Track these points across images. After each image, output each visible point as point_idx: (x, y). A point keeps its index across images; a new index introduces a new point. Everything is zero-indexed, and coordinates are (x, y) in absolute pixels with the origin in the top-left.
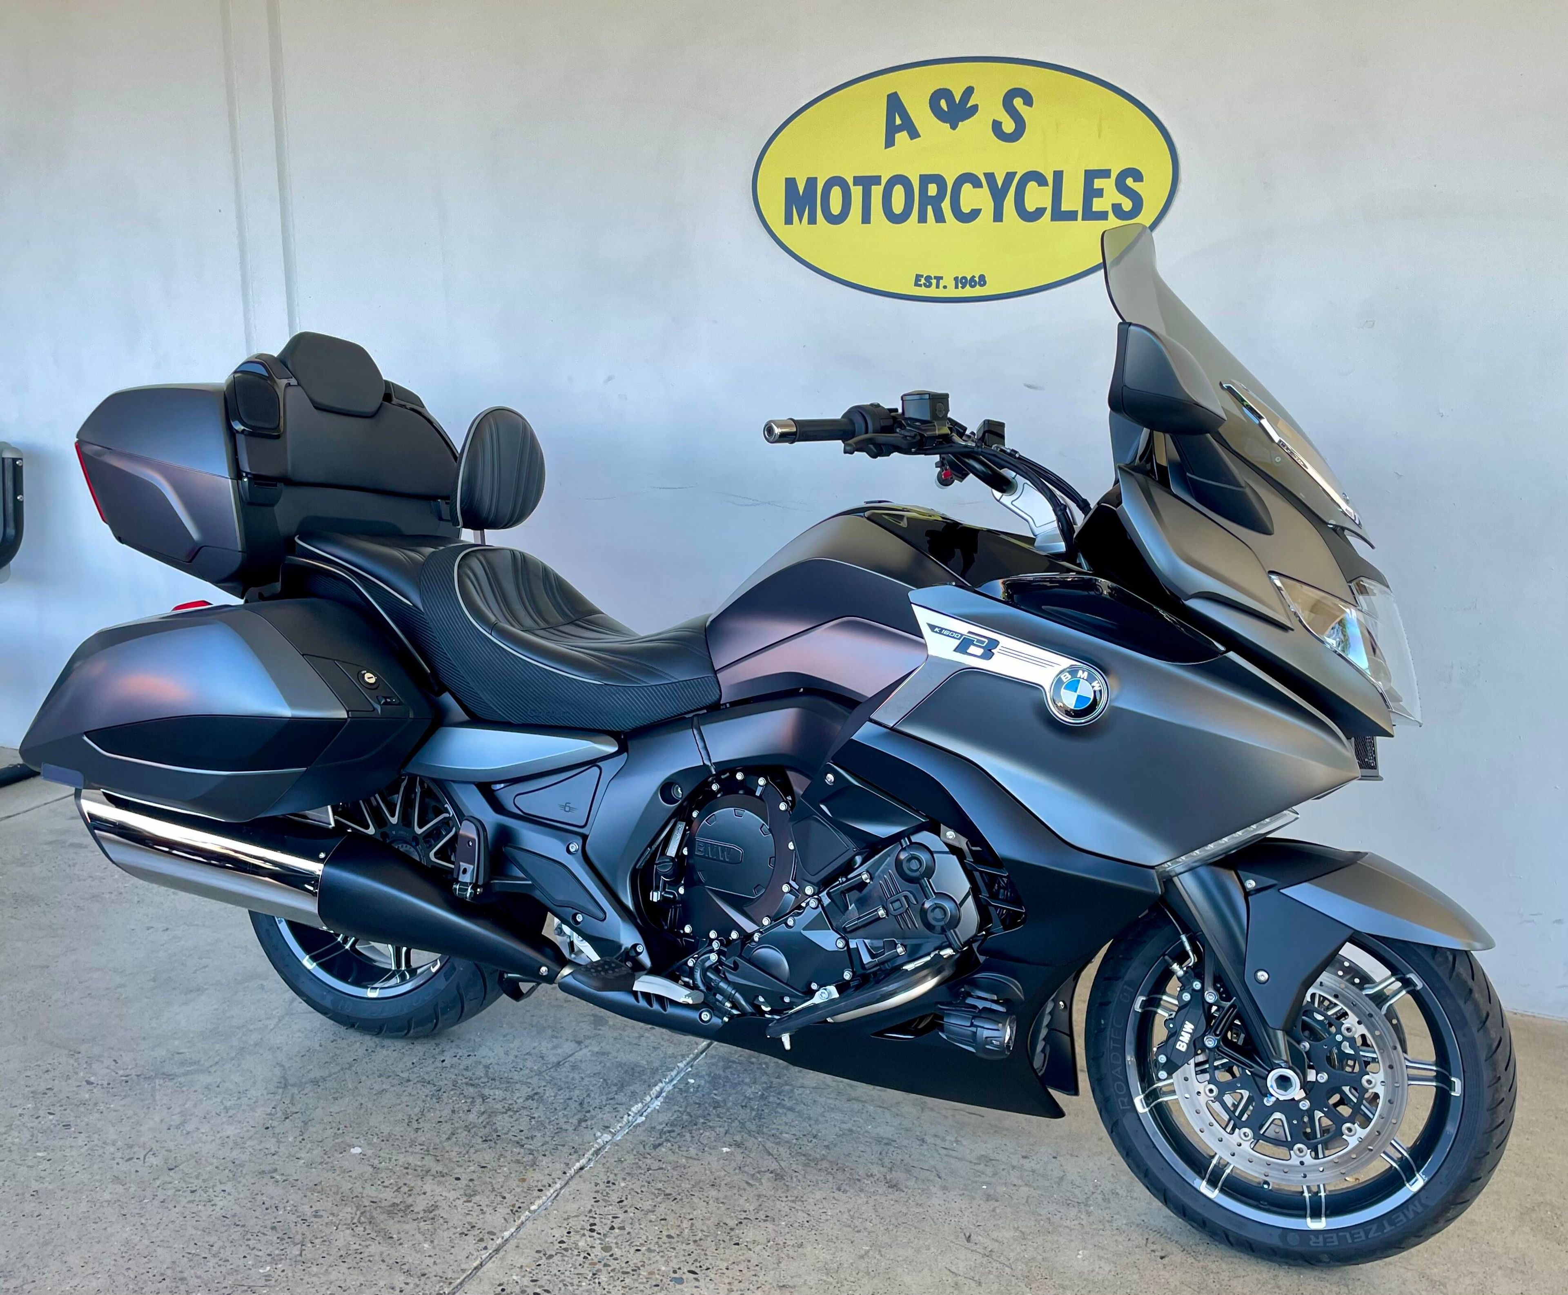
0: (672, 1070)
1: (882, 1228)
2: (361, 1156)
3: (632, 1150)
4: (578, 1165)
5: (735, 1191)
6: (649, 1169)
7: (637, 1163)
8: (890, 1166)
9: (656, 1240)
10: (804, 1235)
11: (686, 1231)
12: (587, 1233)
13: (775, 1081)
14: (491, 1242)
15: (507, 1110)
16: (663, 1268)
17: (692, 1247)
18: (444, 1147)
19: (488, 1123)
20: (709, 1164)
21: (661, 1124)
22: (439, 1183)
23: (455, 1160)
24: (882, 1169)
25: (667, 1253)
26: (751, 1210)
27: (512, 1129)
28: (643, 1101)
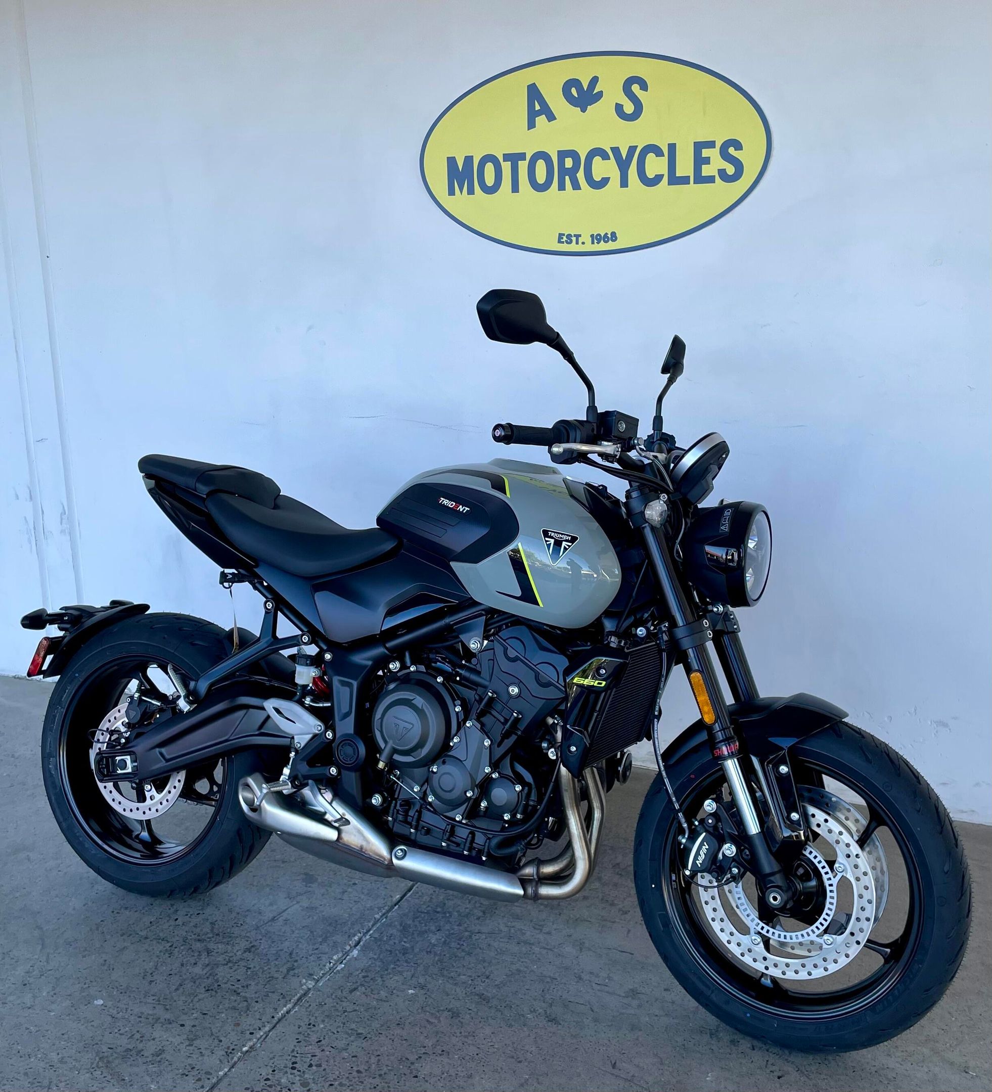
1: (540, 1059)
2: (103, 1008)
3: (332, 995)
4: (285, 1009)
5: (417, 1029)
6: (345, 1012)
7: (335, 1006)
8: (550, 1002)
9: (347, 1075)
10: (473, 1067)
11: (374, 1066)
13: (456, 927)
14: (207, 1081)
15: (227, 962)
17: (377, 1081)
18: (172, 998)
19: (210, 975)
20: (396, 1004)
21: (358, 970)
22: (167, 1030)
23: (181, 1008)
24: (543, 1004)
25: (355, 1086)
26: (430, 1045)
27: (231, 979)
28: (344, 950)
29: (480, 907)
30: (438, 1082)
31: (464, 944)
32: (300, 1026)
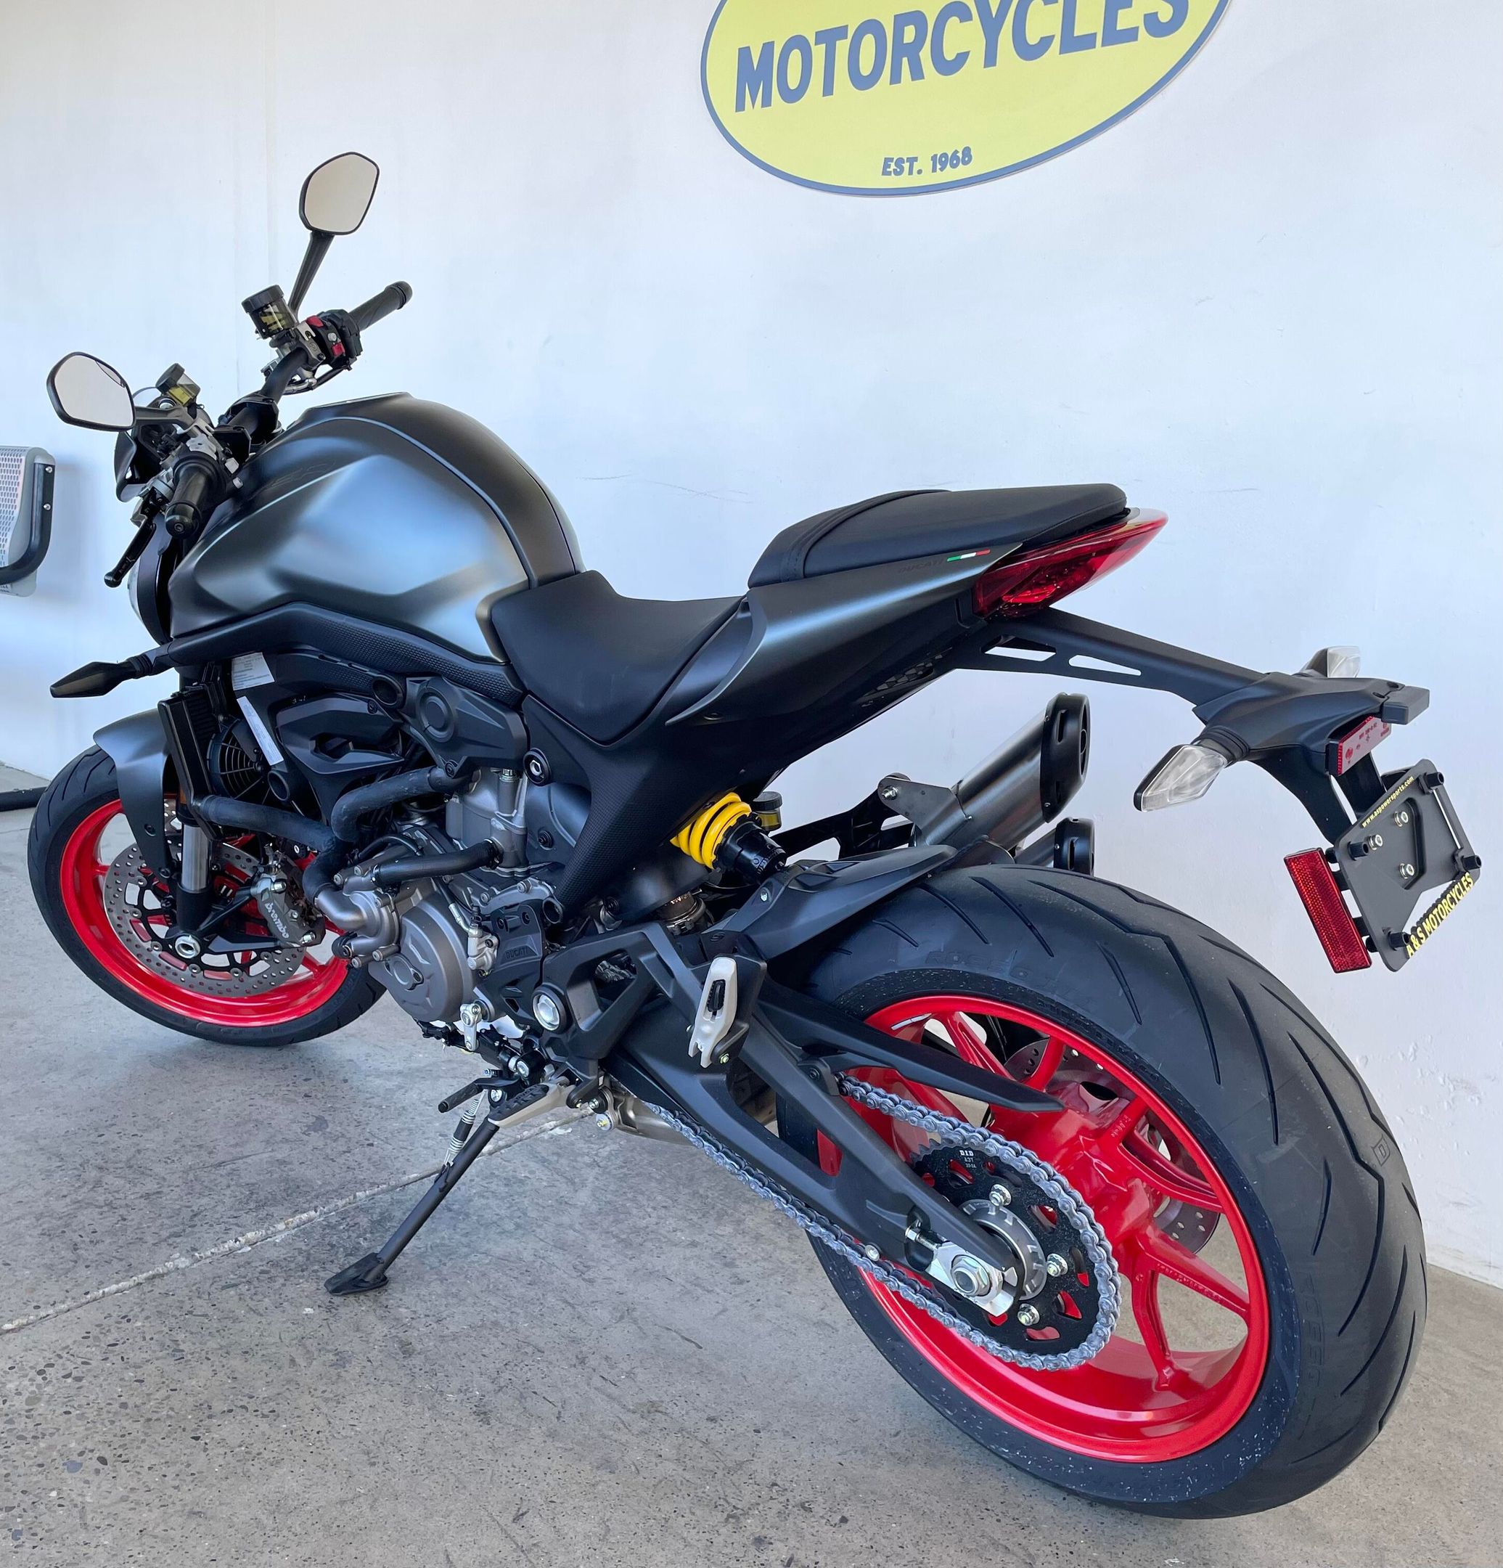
0: (342, 1199)
3: (194, 1284)
4: (114, 1287)
5: (266, 1368)
6: (190, 1312)
7: (183, 1302)
8: (502, 1384)
9: (103, 1405)
11: (153, 1403)
12: (32, 1373)
16: (73, 1445)
17: (138, 1425)
19: (69, 1214)
20: (270, 1323)
21: (261, 1260)
24: (489, 1385)
25: (98, 1425)
26: (261, 1397)
27: (87, 1228)
28: (271, 1228)
29: (519, 1217)
30: (221, 1457)
31: (449, 1264)
32: (110, 1316)
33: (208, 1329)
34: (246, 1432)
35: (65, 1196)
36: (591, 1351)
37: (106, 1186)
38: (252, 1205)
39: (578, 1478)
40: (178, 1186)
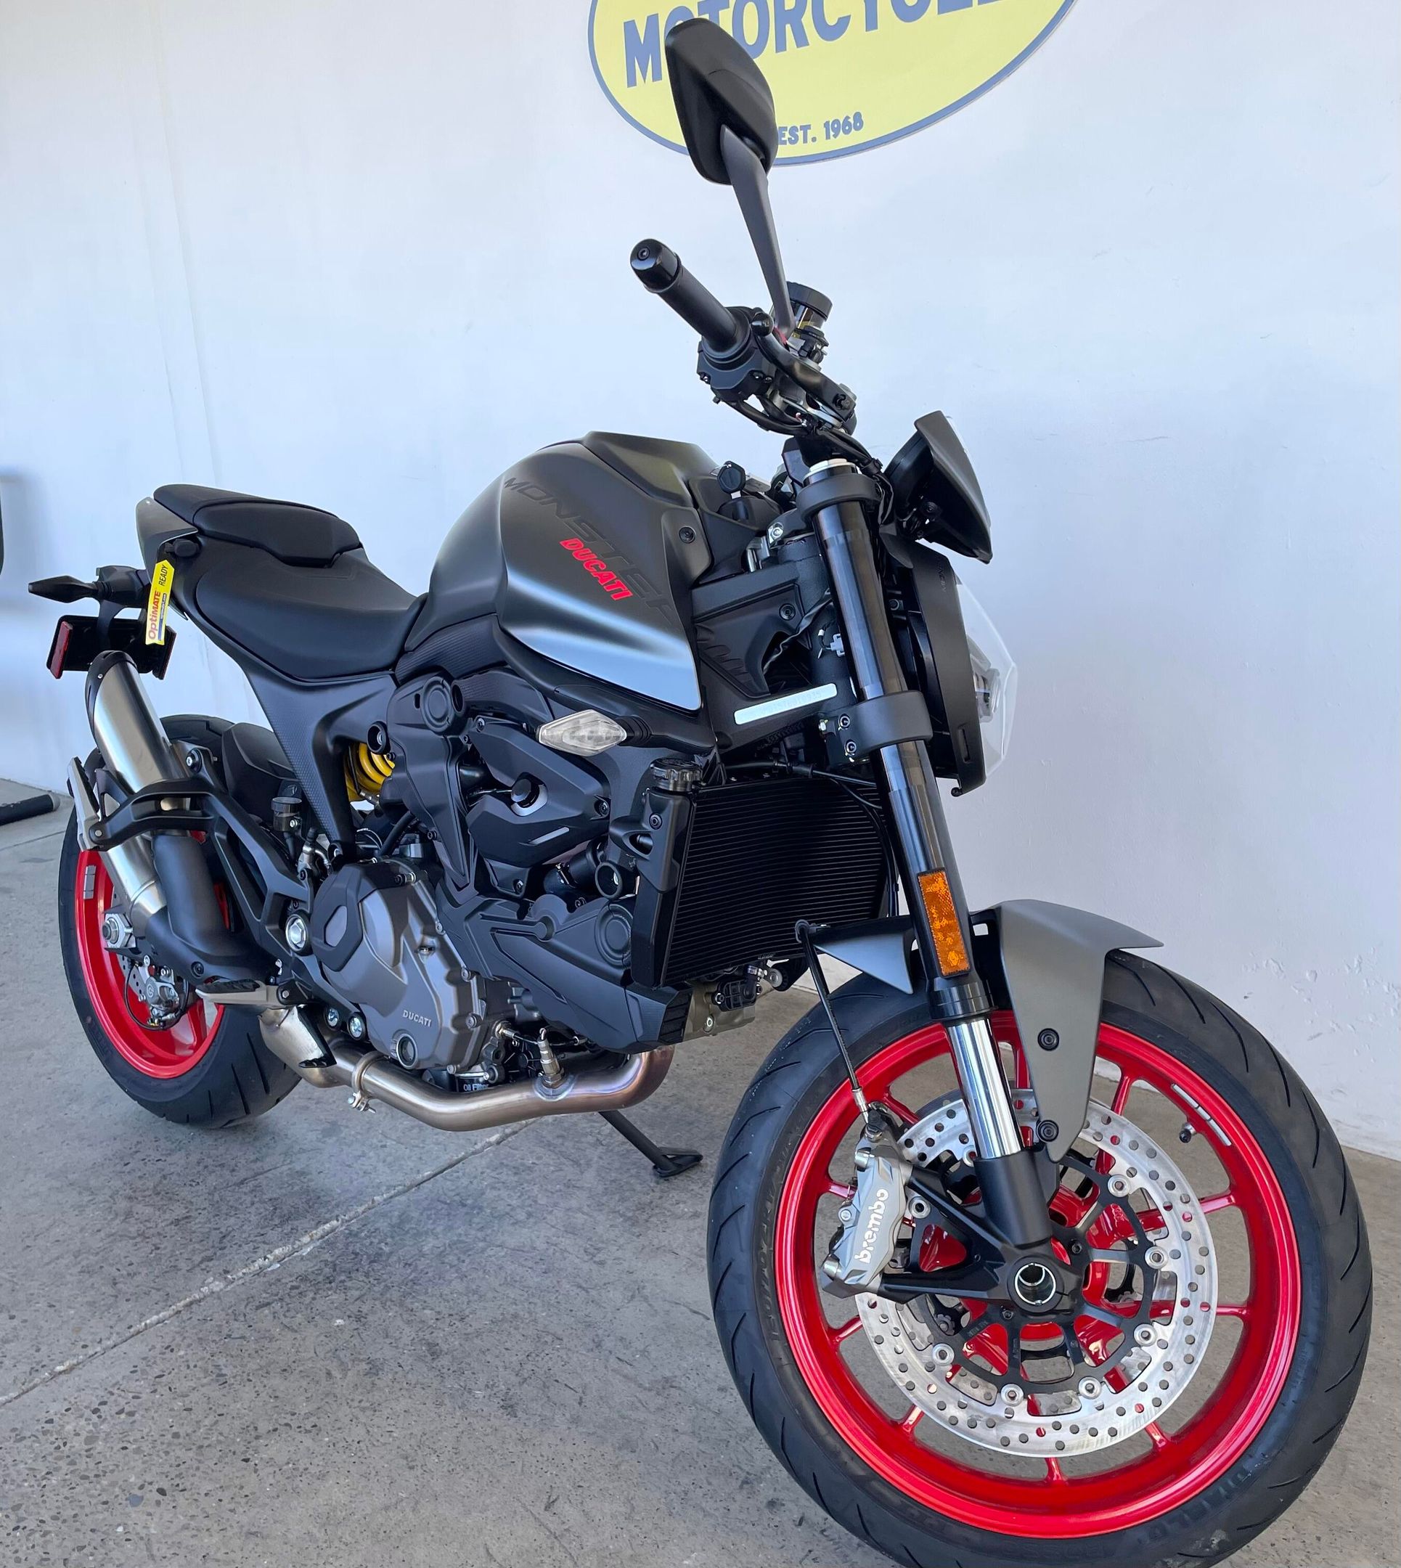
0: (361, 1205)
3: (230, 1307)
5: (304, 1384)
6: (229, 1336)
7: (221, 1326)
8: (526, 1376)
9: (156, 1437)
10: (340, 1461)
11: (202, 1430)
12: (88, 1413)
13: (473, 1232)
15: (139, 1235)
17: (191, 1454)
19: (105, 1248)
20: (304, 1338)
21: (291, 1276)
23: (30, 1292)
24: (513, 1378)
25: (154, 1458)
26: (302, 1413)
27: (123, 1260)
28: (297, 1242)
29: (530, 1206)
30: (271, 1476)
31: (467, 1261)
32: (154, 1347)
33: (246, 1350)
34: (292, 1449)
35: (99, 1231)
36: (606, 1333)
37: (136, 1216)
38: (277, 1221)
39: (601, 1461)
40: (205, 1209)
